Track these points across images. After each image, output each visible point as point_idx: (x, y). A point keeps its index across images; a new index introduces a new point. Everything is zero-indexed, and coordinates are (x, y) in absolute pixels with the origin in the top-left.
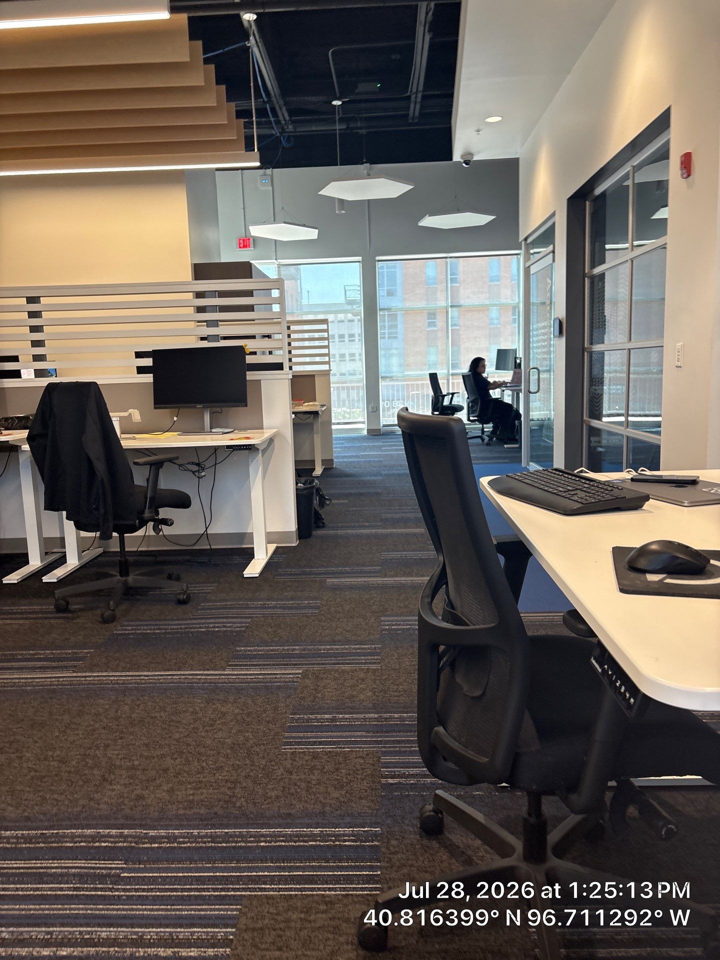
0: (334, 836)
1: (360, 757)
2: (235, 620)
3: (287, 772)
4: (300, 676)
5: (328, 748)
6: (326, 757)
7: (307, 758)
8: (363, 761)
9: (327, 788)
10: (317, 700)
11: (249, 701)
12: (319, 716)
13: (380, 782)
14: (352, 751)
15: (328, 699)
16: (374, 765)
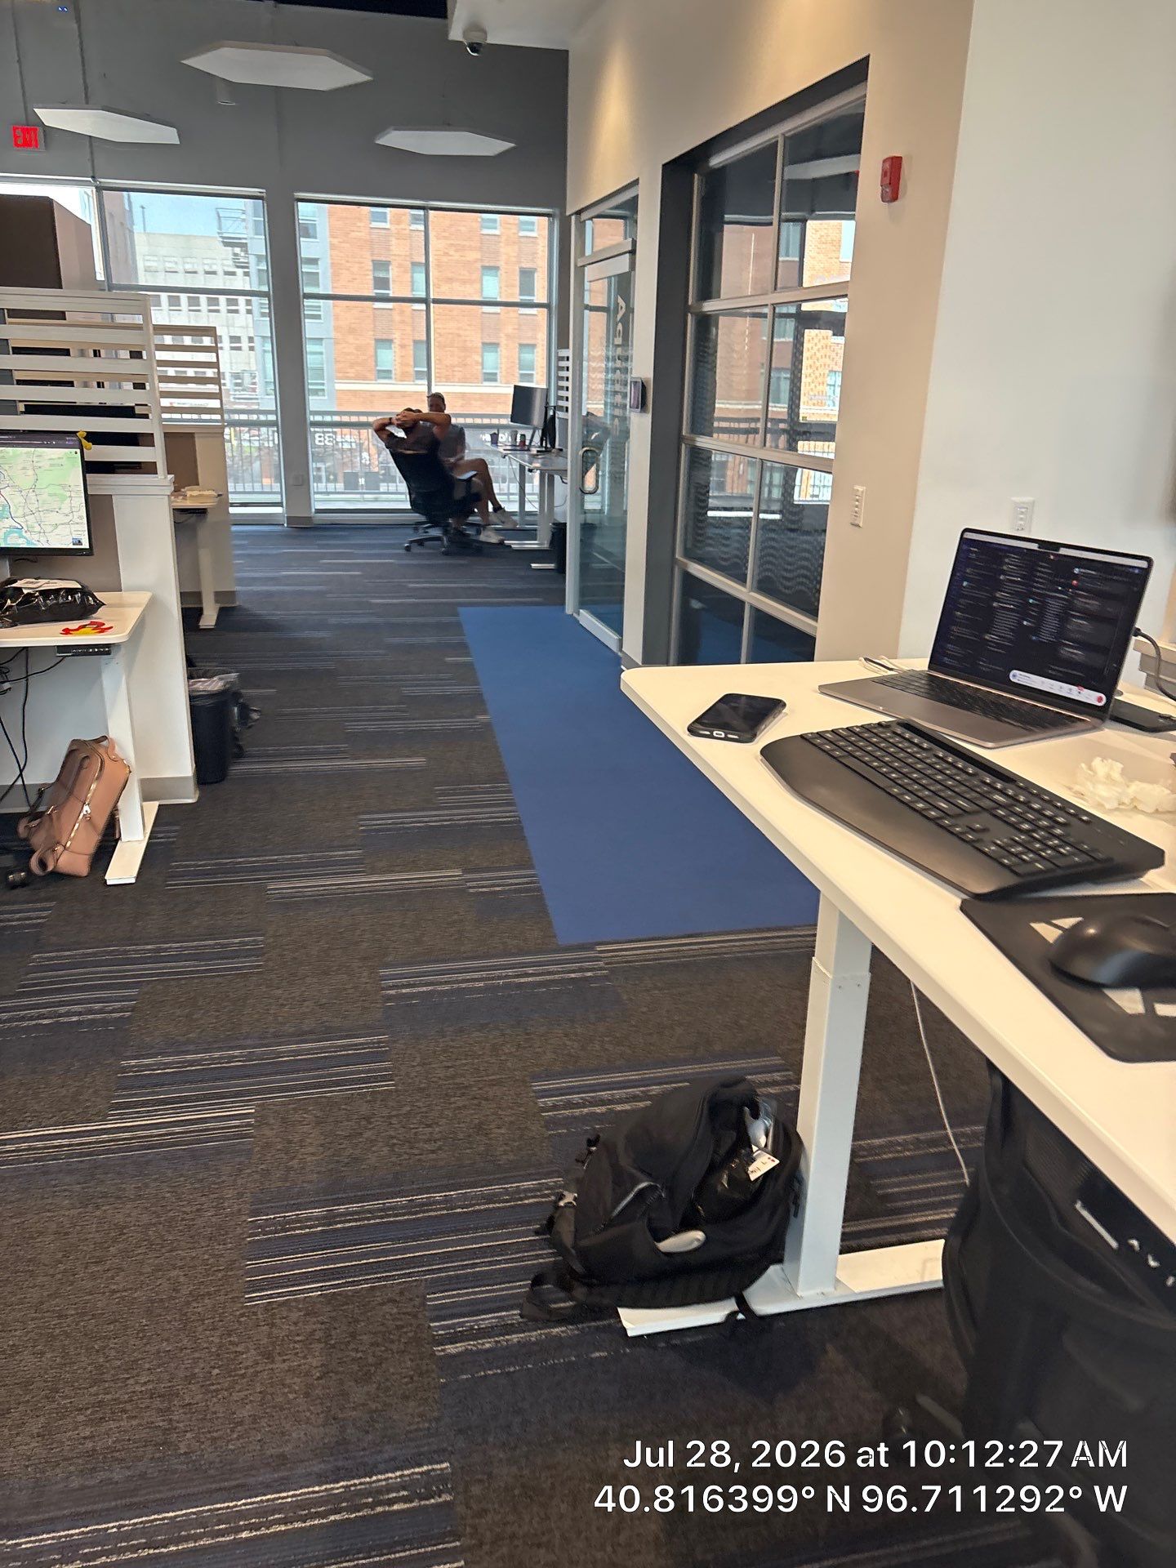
0: (370, 1495)
1: (389, 1300)
2: (108, 994)
4: (252, 1121)
5: (328, 1287)
6: (329, 1307)
8: (395, 1310)
10: (293, 1175)
11: (165, 1190)
12: (305, 1213)
13: (433, 1354)
14: (371, 1289)
15: (311, 1172)
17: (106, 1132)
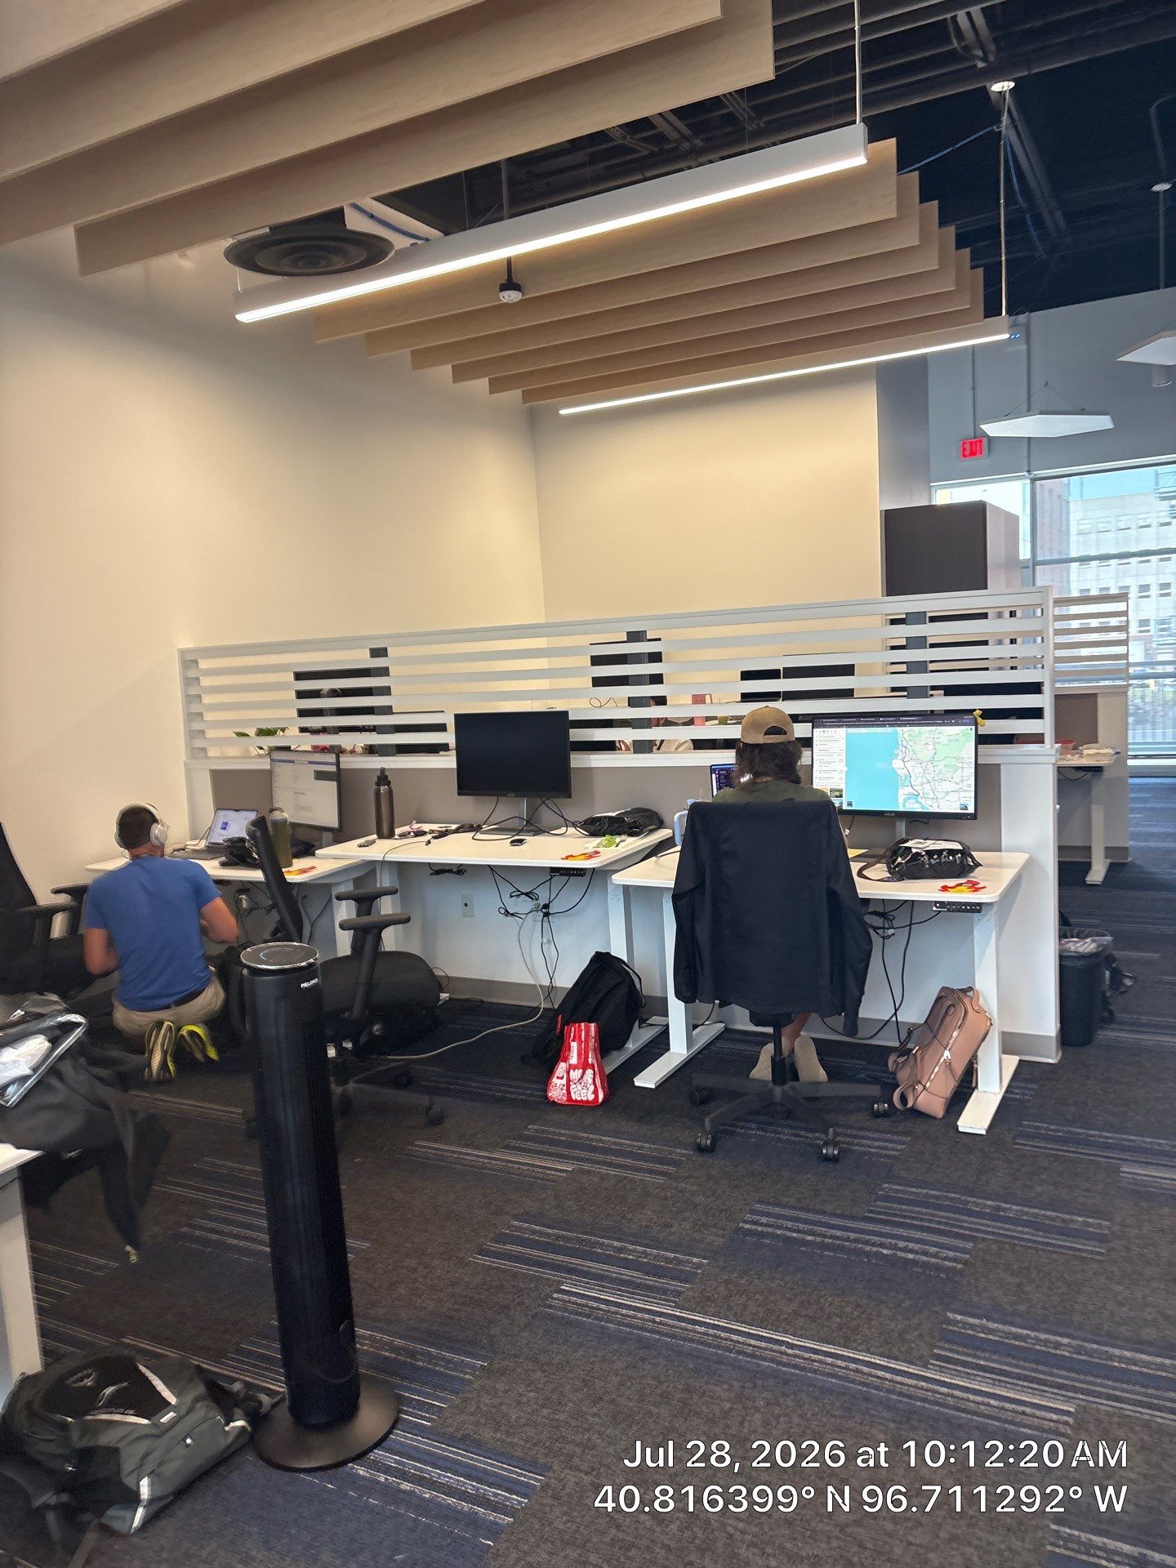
2: (944, 1240)
4: (1071, 1420)
17: (925, 1379)
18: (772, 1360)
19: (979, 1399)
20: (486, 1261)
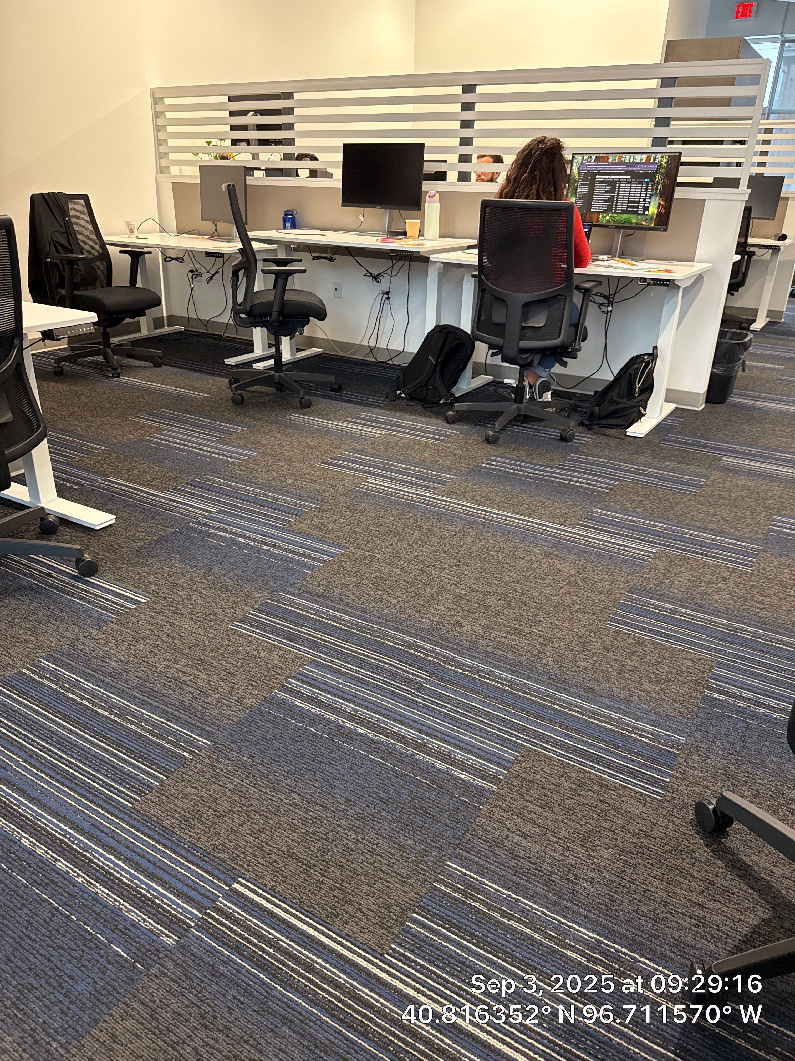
0: (631, 727)
1: (690, 659)
2: (602, 480)
3: (604, 648)
4: (652, 555)
5: (657, 639)
6: (652, 647)
7: (630, 641)
8: (691, 665)
9: (641, 678)
10: (663, 585)
11: (589, 565)
12: (659, 603)
13: (703, 692)
14: (683, 650)
15: (675, 589)
16: (702, 672)
17: (571, 533)
18: (484, 518)
19: (601, 543)
20: (326, 467)
